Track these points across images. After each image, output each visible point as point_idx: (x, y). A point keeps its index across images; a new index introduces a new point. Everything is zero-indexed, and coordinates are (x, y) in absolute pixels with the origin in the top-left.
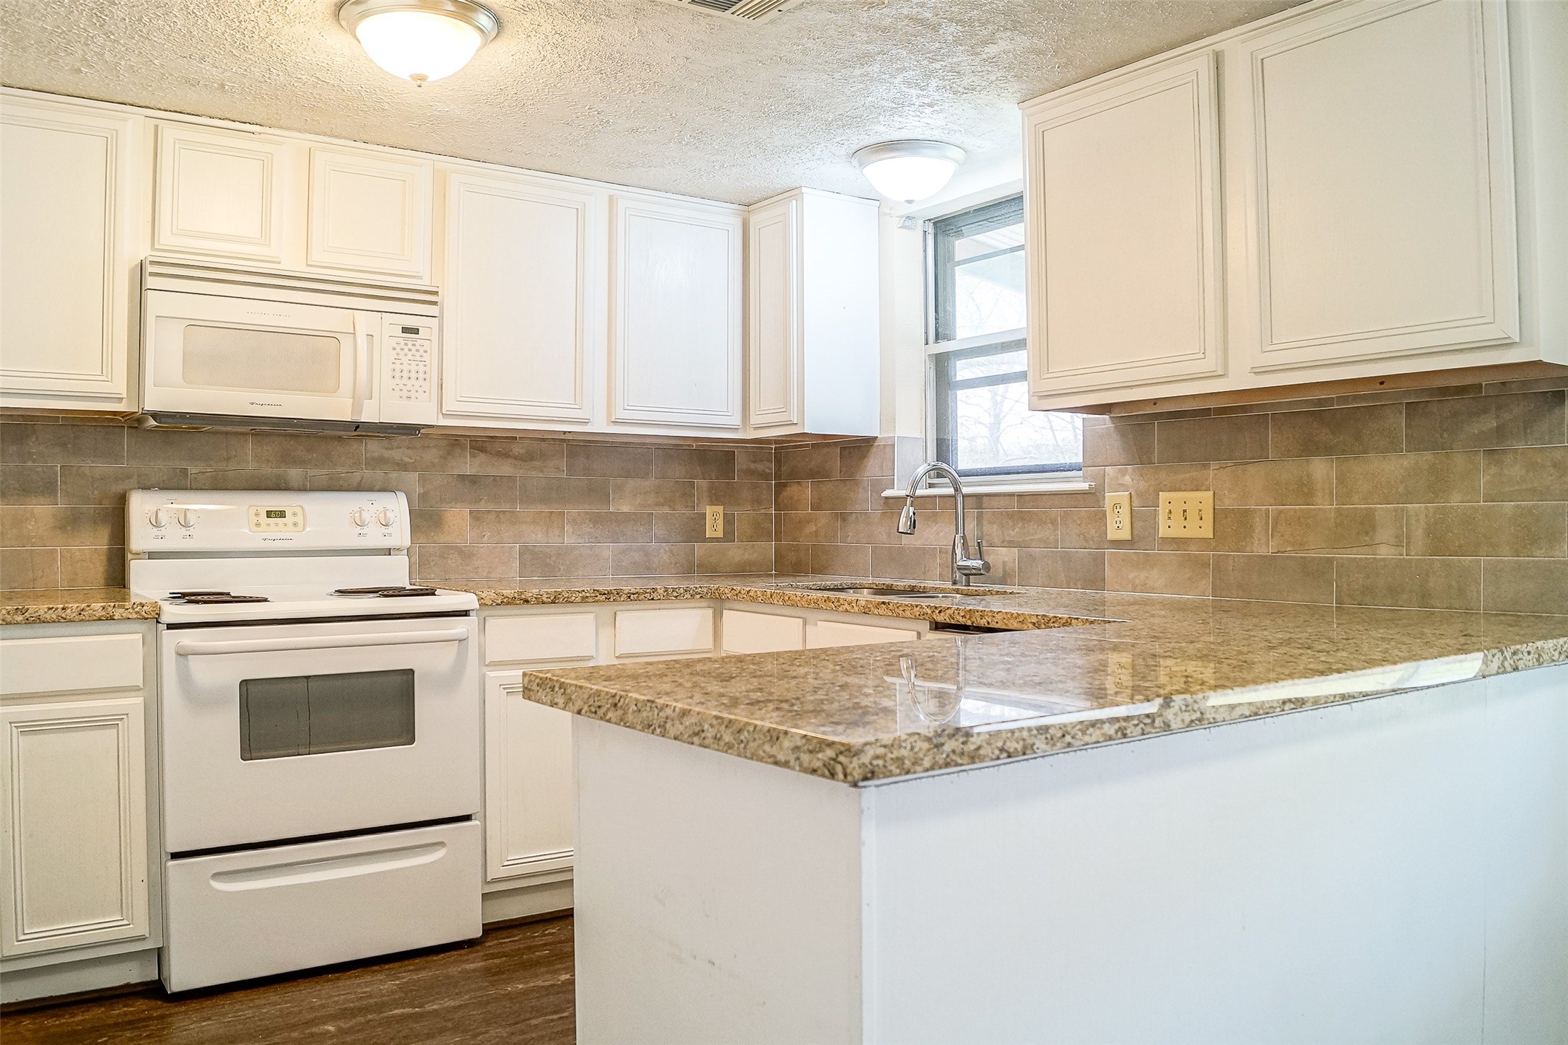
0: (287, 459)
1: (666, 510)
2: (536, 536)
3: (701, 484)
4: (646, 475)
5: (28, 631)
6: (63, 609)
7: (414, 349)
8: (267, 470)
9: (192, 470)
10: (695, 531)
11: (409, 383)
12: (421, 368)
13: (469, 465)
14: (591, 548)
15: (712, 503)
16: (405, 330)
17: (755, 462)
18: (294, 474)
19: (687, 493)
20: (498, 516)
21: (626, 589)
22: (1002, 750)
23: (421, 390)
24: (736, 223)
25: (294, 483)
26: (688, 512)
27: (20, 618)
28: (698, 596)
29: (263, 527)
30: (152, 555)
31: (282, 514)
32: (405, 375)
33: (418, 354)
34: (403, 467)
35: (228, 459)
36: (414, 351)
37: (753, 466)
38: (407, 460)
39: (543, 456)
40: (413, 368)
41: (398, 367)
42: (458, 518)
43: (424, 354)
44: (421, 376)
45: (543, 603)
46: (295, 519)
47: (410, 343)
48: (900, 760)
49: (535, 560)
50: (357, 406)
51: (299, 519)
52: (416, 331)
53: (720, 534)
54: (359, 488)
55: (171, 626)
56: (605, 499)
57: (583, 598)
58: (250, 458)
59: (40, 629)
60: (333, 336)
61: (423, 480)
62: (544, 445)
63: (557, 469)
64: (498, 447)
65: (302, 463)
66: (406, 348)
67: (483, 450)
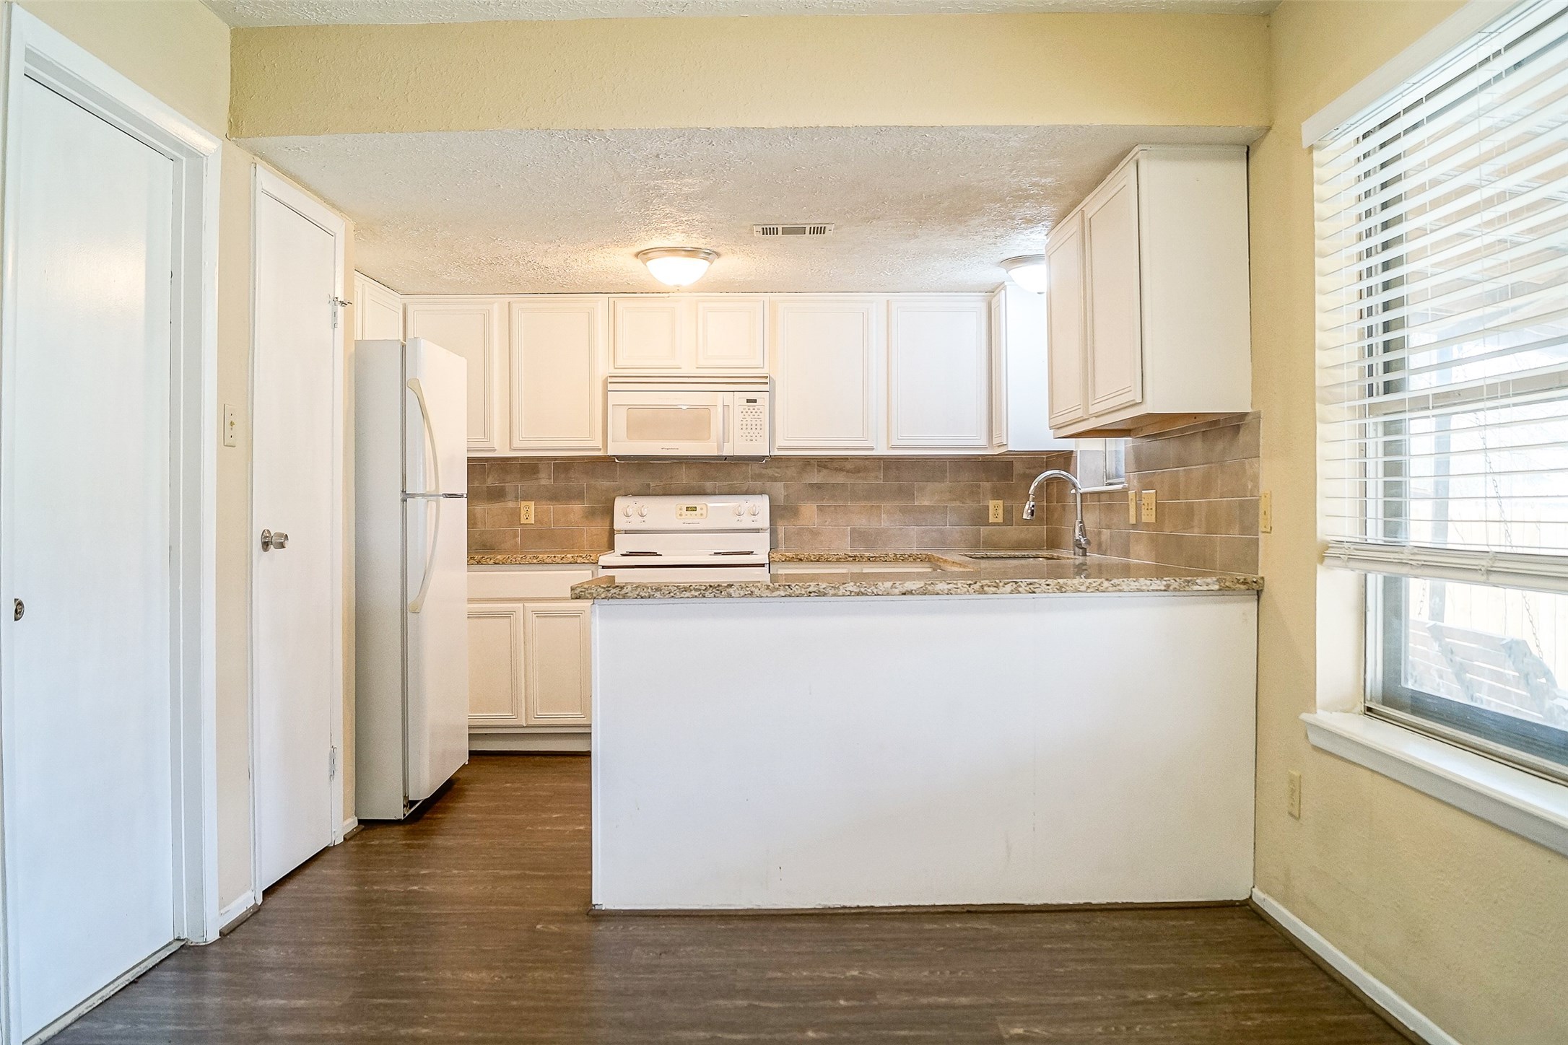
0: (704, 477)
1: (958, 504)
2: (861, 522)
3: (987, 485)
4: (942, 480)
5: (540, 567)
6: (555, 557)
7: (754, 411)
8: (694, 483)
9: (652, 484)
10: (980, 518)
11: (751, 432)
12: (758, 423)
13: (816, 477)
14: (900, 529)
15: (994, 498)
16: (748, 401)
17: (1030, 468)
18: (709, 485)
19: (974, 492)
20: (836, 509)
21: (867, 554)
22: (638, 595)
23: (758, 435)
24: (984, 307)
25: (708, 491)
26: (975, 505)
27: (535, 561)
28: (919, 560)
29: (683, 517)
30: (626, 532)
31: (694, 509)
32: (749, 427)
33: (756, 414)
34: (774, 479)
35: (671, 478)
36: (754, 413)
37: (1028, 471)
38: (776, 475)
39: (866, 469)
40: (754, 423)
41: (744, 423)
42: (809, 512)
43: (760, 414)
44: (758, 427)
45: (812, 561)
46: (701, 512)
47: (751, 408)
48: (592, 594)
49: (859, 536)
50: (720, 447)
51: (704, 512)
52: (755, 401)
53: (1000, 520)
54: (746, 493)
55: (603, 567)
56: (911, 496)
57: (837, 559)
58: (684, 477)
59: (546, 567)
60: (706, 408)
61: (786, 487)
62: (867, 462)
63: (876, 479)
64: (835, 465)
65: (714, 479)
66: (749, 411)
67: (825, 467)
